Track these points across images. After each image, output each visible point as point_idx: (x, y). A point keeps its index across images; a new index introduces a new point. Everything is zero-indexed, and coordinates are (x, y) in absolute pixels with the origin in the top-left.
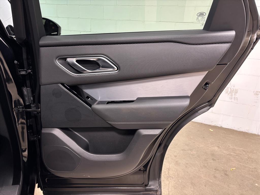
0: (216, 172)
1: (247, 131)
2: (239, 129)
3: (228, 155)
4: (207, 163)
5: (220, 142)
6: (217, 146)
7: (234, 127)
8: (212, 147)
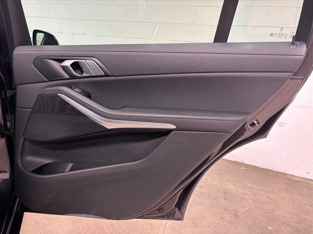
0: (224, 212)
1: (271, 169)
2: (262, 165)
3: (244, 195)
4: (217, 202)
5: (238, 179)
6: (232, 184)
7: (257, 164)
8: (227, 184)
